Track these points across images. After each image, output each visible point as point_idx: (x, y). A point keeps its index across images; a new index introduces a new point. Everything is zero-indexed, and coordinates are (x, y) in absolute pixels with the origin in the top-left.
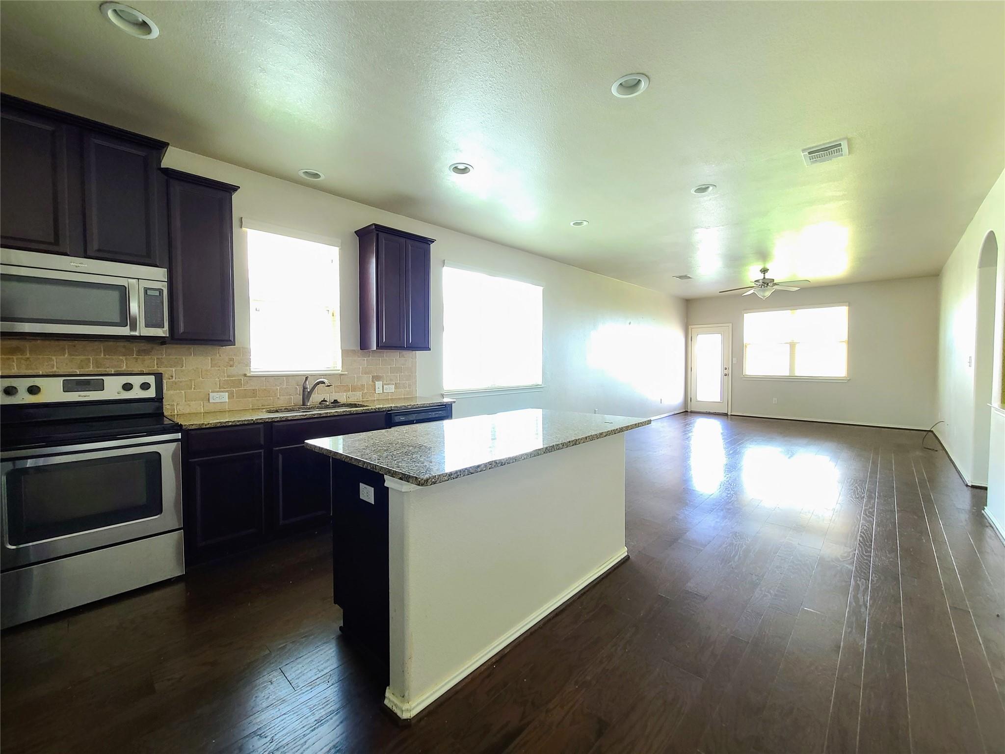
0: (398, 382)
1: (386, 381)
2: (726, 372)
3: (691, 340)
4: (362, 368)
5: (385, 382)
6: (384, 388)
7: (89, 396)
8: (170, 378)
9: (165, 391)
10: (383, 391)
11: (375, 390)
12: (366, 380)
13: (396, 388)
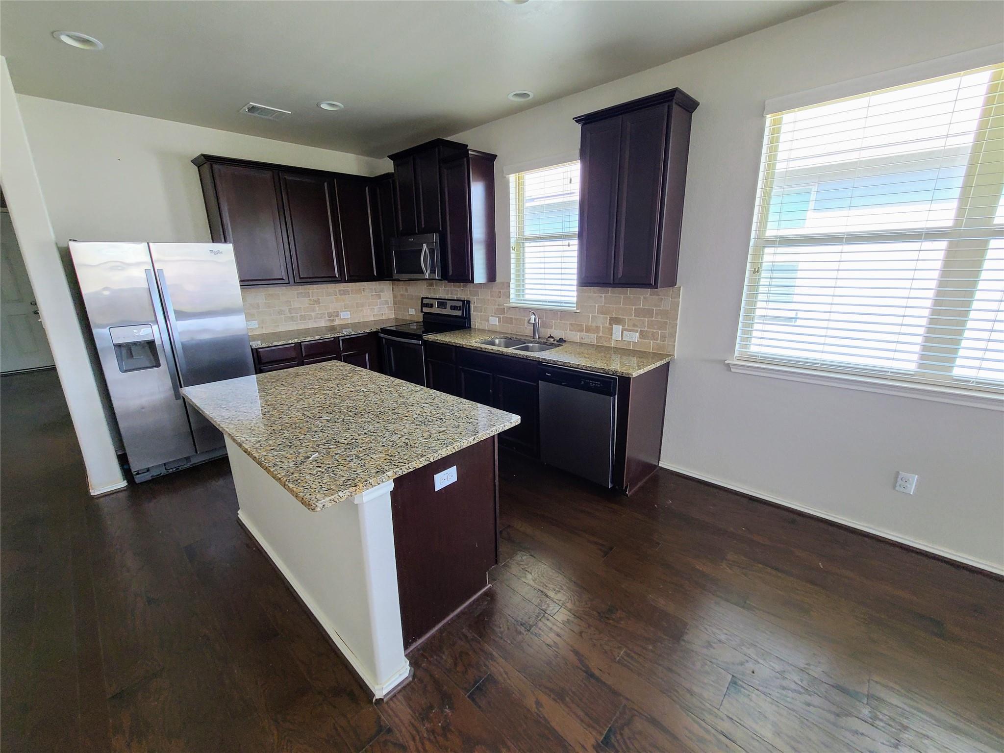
0: (646, 329)
1: (628, 326)
4: (598, 306)
5: (626, 327)
6: (624, 334)
9: (472, 312)
10: (622, 339)
11: (612, 335)
12: (602, 321)
13: (640, 338)
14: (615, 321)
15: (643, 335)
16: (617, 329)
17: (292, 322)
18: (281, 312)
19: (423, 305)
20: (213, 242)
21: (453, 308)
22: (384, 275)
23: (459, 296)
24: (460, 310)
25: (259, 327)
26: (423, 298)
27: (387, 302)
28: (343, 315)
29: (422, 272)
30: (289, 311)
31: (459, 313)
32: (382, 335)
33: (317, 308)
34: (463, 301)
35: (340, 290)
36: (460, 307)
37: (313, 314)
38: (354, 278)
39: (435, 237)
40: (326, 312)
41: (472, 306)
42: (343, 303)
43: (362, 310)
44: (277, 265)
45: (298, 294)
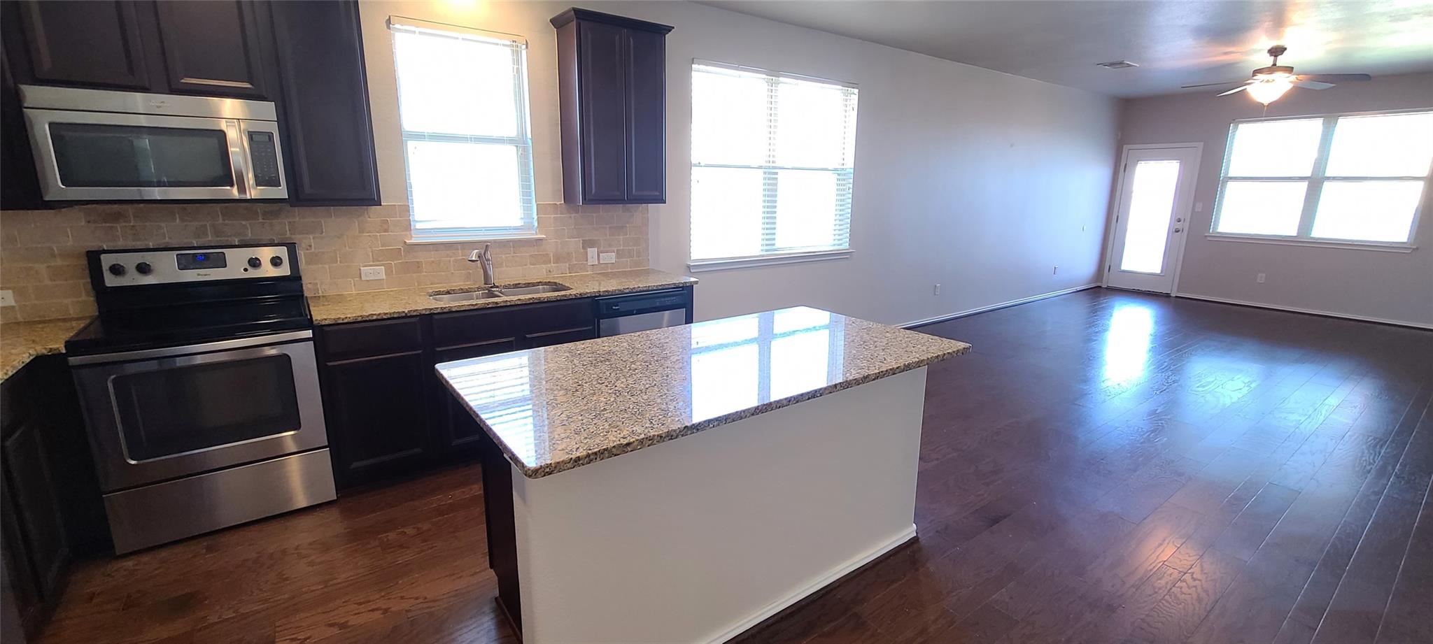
0: (622, 248)
1: (603, 248)
2: (1179, 225)
3: (1125, 171)
4: (568, 229)
6: (601, 258)
7: (209, 275)
8: (309, 248)
9: (302, 265)
10: (599, 263)
11: (587, 260)
12: (574, 244)
13: (618, 258)
14: (588, 244)
15: (619, 254)
16: (592, 252)
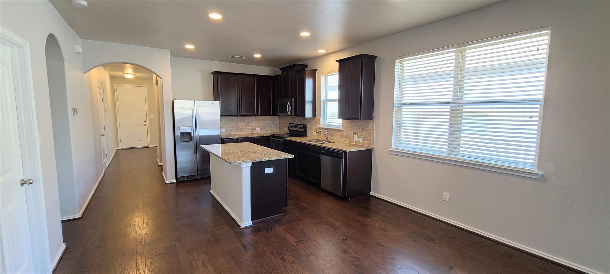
0: (365, 137)
4: (349, 128)
6: (358, 139)
9: (307, 130)
10: (357, 141)
11: (354, 139)
12: (351, 133)
13: (363, 140)
14: (355, 133)
15: (364, 139)
16: (355, 136)
17: (237, 131)
18: (234, 127)
19: (290, 126)
20: (214, 100)
21: (300, 128)
22: (274, 114)
23: (303, 123)
24: (302, 129)
25: (225, 132)
26: (289, 124)
27: (276, 125)
28: (257, 129)
29: (287, 113)
30: (237, 126)
31: (301, 130)
32: (270, 137)
33: (247, 126)
34: (303, 125)
35: (257, 119)
36: (302, 127)
37: (245, 128)
38: (262, 115)
39: (293, 99)
40: (251, 128)
41: (307, 127)
42: (258, 125)
43: (265, 128)
44: (234, 108)
45: (241, 120)
